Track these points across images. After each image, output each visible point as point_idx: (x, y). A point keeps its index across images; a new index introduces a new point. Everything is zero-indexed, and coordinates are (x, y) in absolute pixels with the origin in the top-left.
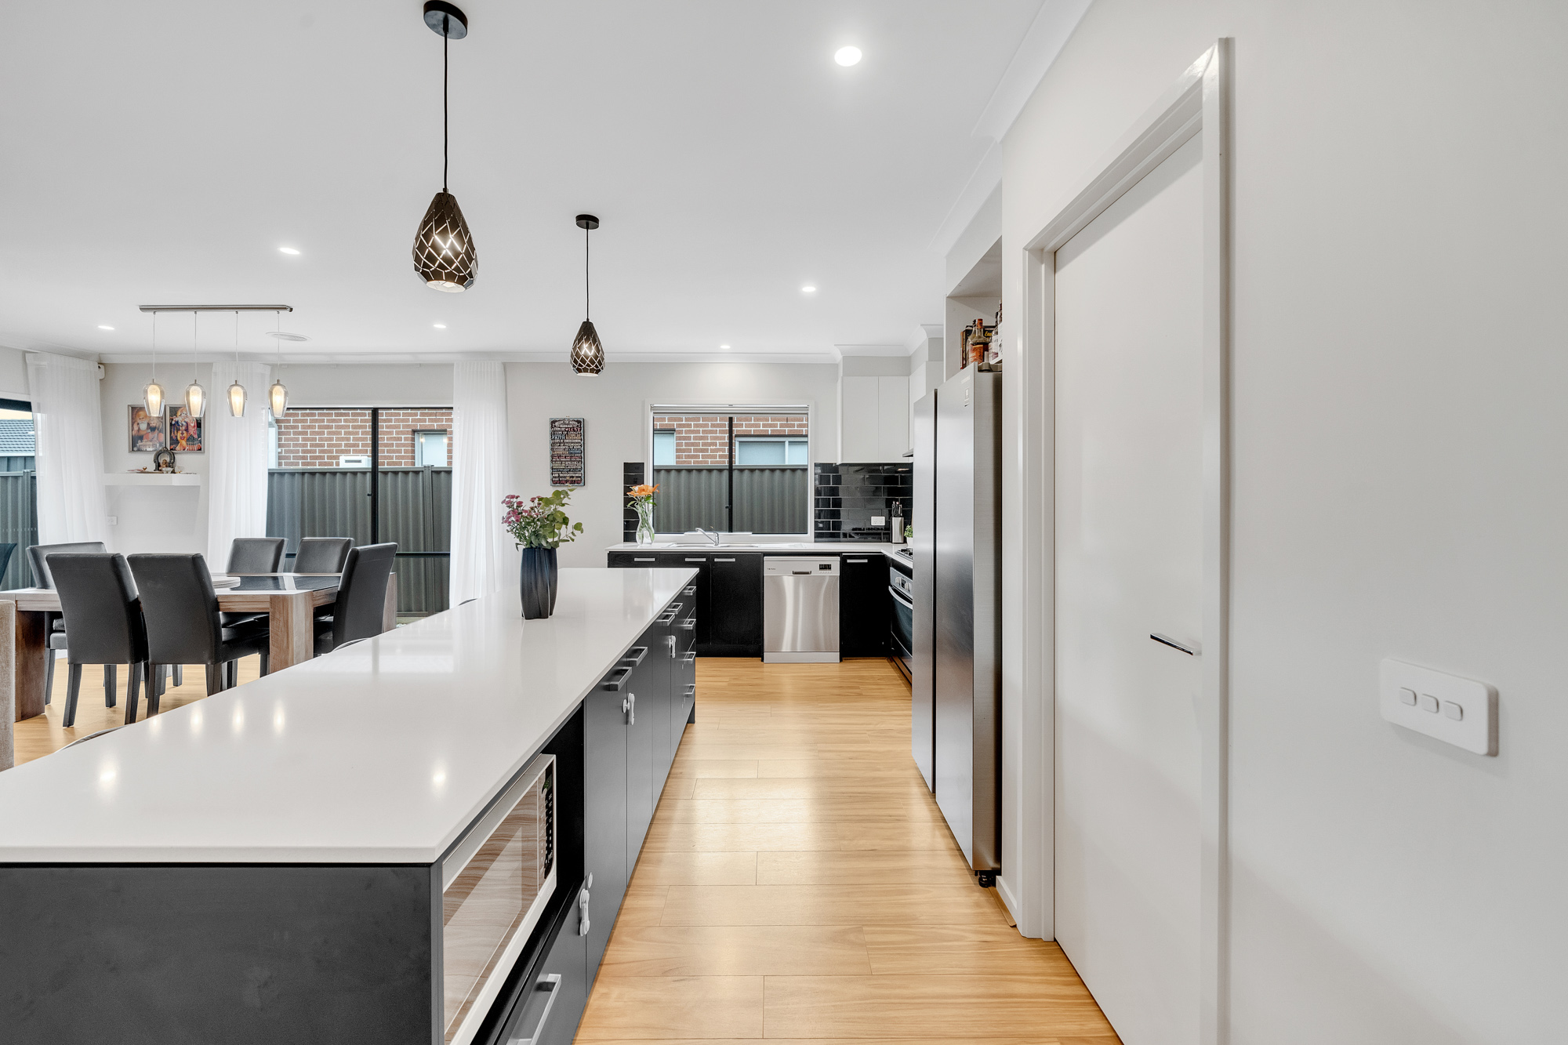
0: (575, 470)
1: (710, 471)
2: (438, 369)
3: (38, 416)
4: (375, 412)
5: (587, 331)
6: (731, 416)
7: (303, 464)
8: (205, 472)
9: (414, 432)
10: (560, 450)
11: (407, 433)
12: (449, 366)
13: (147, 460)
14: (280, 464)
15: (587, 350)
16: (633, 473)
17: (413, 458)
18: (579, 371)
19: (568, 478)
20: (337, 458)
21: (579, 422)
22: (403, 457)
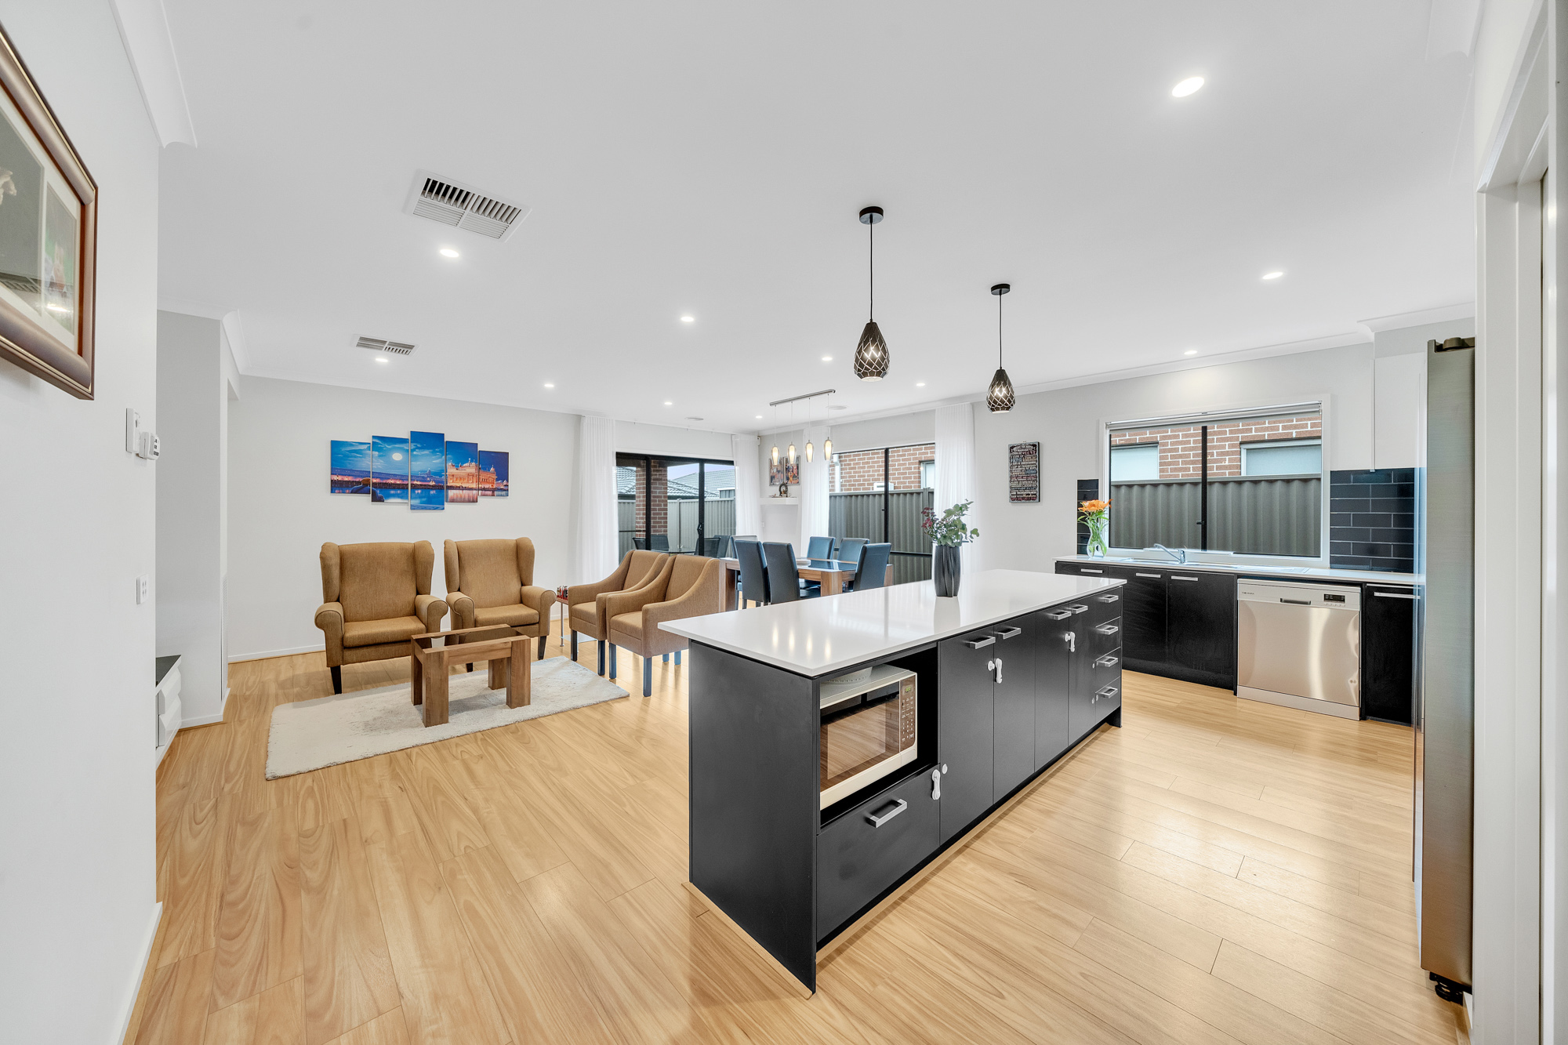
0: (1031, 488)
1: (1182, 484)
2: (922, 416)
3: (736, 467)
4: (887, 451)
5: (1001, 377)
6: (1204, 425)
7: (854, 489)
8: (800, 496)
9: (920, 462)
10: (1017, 471)
11: (915, 463)
12: (930, 413)
13: (775, 490)
14: (842, 490)
15: (1000, 393)
16: (1087, 490)
17: (920, 482)
18: (993, 410)
19: (1024, 496)
20: (872, 484)
21: (1034, 445)
22: (913, 482)
